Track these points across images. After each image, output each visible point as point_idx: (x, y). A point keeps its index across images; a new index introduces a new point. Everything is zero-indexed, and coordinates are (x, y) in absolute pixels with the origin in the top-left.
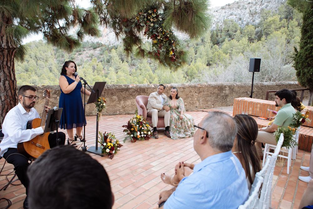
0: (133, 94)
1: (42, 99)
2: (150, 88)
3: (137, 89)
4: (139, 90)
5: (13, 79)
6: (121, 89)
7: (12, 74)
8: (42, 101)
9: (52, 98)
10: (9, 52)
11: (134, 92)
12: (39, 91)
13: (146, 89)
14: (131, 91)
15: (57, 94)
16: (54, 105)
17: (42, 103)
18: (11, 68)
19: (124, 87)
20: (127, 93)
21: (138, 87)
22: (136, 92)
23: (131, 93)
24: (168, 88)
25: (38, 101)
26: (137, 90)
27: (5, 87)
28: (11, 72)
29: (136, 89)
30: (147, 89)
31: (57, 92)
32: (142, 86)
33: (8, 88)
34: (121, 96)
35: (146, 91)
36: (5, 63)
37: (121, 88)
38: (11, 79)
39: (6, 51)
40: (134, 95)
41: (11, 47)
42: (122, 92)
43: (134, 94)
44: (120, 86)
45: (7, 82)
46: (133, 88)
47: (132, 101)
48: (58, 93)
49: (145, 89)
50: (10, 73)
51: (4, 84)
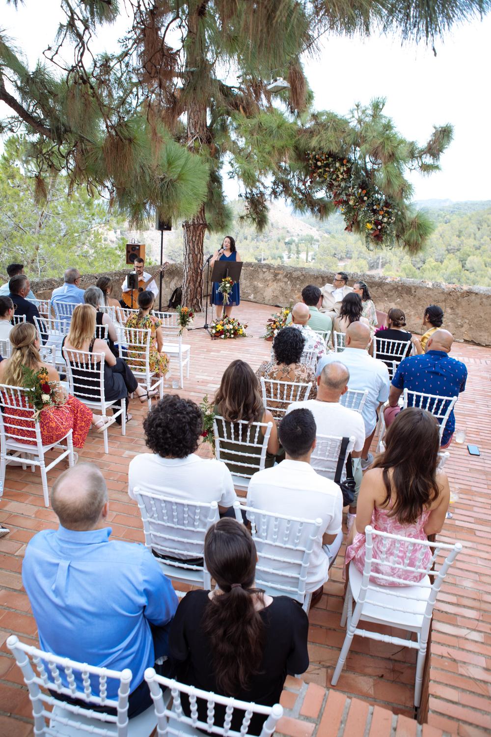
0: (389, 294)
1: (272, 282)
2: (421, 288)
3: (398, 286)
4: (399, 288)
5: (196, 253)
7: (196, 249)
8: (272, 284)
9: (283, 282)
10: (194, 227)
11: (391, 291)
12: (271, 271)
13: (413, 288)
14: (387, 288)
17: (272, 287)
18: (196, 243)
19: (377, 279)
20: (380, 290)
22: (394, 292)
23: (385, 292)
24: (459, 294)
26: (397, 288)
27: (189, 260)
28: (196, 247)
29: (396, 286)
30: (415, 289)
33: (191, 262)
35: (413, 292)
36: (190, 238)
38: (194, 252)
39: (192, 227)
40: (391, 296)
41: (196, 223)
43: (391, 294)
44: (373, 279)
45: (191, 256)
46: (391, 284)
47: (386, 305)
48: (289, 277)
49: (410, 288)
50: (194, 247)
51: (189, 257)
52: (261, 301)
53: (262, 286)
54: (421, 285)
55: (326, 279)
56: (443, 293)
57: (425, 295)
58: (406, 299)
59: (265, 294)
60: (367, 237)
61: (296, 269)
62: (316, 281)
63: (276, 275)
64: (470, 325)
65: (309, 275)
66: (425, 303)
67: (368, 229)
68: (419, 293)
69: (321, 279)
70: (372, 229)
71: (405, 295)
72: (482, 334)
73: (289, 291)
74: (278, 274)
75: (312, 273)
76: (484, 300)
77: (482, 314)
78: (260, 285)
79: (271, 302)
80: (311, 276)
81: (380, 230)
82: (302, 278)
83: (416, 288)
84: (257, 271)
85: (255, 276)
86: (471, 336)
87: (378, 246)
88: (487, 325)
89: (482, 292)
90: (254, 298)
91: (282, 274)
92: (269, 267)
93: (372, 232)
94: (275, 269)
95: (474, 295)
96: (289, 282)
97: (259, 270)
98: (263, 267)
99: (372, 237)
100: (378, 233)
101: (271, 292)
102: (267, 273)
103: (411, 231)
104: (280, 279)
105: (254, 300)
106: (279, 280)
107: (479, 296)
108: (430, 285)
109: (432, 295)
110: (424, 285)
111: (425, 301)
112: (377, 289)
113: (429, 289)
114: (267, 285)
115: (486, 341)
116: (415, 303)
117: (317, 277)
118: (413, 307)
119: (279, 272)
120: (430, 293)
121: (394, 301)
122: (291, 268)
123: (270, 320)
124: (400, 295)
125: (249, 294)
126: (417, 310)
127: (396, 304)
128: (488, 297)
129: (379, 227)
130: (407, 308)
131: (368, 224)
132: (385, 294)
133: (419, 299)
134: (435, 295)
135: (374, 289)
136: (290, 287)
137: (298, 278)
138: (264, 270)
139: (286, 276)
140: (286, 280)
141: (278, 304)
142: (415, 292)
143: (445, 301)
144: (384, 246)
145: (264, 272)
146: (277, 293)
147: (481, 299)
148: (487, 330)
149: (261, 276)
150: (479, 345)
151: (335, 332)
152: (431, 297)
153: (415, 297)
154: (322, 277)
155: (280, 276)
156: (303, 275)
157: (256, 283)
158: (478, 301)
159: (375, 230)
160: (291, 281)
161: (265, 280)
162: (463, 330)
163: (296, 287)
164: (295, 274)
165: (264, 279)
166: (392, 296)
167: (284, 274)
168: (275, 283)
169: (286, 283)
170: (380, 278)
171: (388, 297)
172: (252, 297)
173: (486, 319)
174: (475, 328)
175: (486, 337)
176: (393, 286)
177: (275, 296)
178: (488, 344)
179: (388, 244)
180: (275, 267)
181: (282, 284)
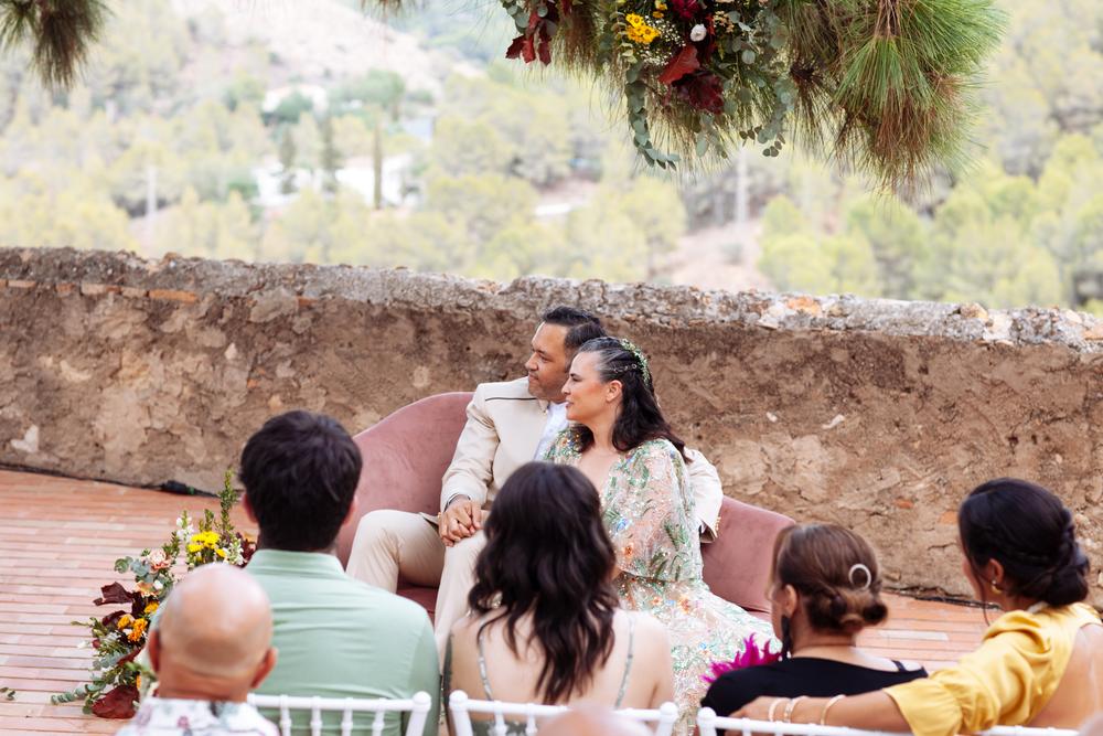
0: (784, 388)
1: (138, 353)
2: (955, 346)
3: (829, 346)
4: (839, 356)
6: (680, 332)
8: (139, 363)
9: (196, 352)
11: (796, 370)
12: (129, 291)
13: (911, 352)
14: (770, 360)
15: (223, 328)
16: (204, 401)
17: (137, 382)
19: (713, 312)
20: (734, 371)
21: (840, 322)
22: (809, 375)
23: (765, 378)
25: (116, 364)
26: (826, 355)
29: (818, 346)
30: (923, 354)
31: (228, 314)
32: (877, 321)
34: (675, 390)
35: (912, 371)
37: (679, 324)
40: (798, 399)
42: (685, 356)
43: (799, 388)
44: (688, 309)
46: (789, 333)
47: (772, 450)
48: (231, 320)
49: (897, 353)
52: (82, 462)
53: (85, 376)
54: (952, 332)
55: (433, 324)
56: (1073, 367)
57: (976, 387)
58: (880, 410)
59: (102, 424)
60: (634, 89)
61: (266, 278)
62: (379, 338)
63: (156, 314)
65: (343, 304)
66: (983, 426)
67: (638, 48)
68: (947, 377)
69: (405, 328)
70: (656, 43)
71: (874, 390)
73: (235, 402)
74: (171, 306)
75: (356, 296)
78: (73, 374)
79: (138, 464)
80: (353, 311)
81: (704, 48)
82: (301, 323)
83: (930, 348)
84: (49, 296)
85: (41, 324)
87: (703, 137)
90: (46, 447)
91: (191, 307)
92: (115, 270)
93: (657, 61)
94: (151, 281)
96: (231, 352)
97: (64, 291)
98: (81, 275)
99: (663, 88)
100: (691, 62)
101: (142, 413)
102: (107, 307)
103: (871, 45)
104: (182, 334)
105: (43, 459)
106: (178, 341)
108: (1001, 333)
109: (1016, 383)
110: (970, 329)
111: (981, 416)
112: (717, 365)
113: (997, 349)
114: (114, 374)
116: (931, 431)
117: (386, 318)
118: (922, 456)
119: (172, 294)
120: (1005, 370)
121: (814, 426)
122: (237, 273)
123: (113, 593)
124: (846, 396)
125: (15, 429)
126: (943, 468)
127: (825, 443)
129: (699, 32)
130: (889, 463)
131: (631, 18)
132: (767, 389)
133: (949, 407)
134: (1034, 382)
135: (704, 364)
136: (238, 378)
137: (279, 326)
138: (92, 288)
139: (212, 318)
140: (213, 337)
141: (181, 477)
142: (924, 370)
143: (1085, 411)
144: (730, 136)
145: (91, 302)
146: (170, 414)
149: (74, 322)
151: (459, 701)
152: (1012, 392)
153: (925, 396)
154: (412, 315)
155: (179, 321)
156: (306, 307)
157: (48, 361)
159: (678, 51)
160: (246, 345)
161: (96, 347)
163: (272, 376)
164: (263, 306)
165: (90, 337)
166: (803, 397)
167: (204, 307)
168: (153, 359)
169: (215, 355)
170: (729, 304)
171: (778, 406)
172: (29, 442)
176: (801, 345)
177: (159, 433)
179: (757, 120)
180: (152, 268)
181: (192, 363)
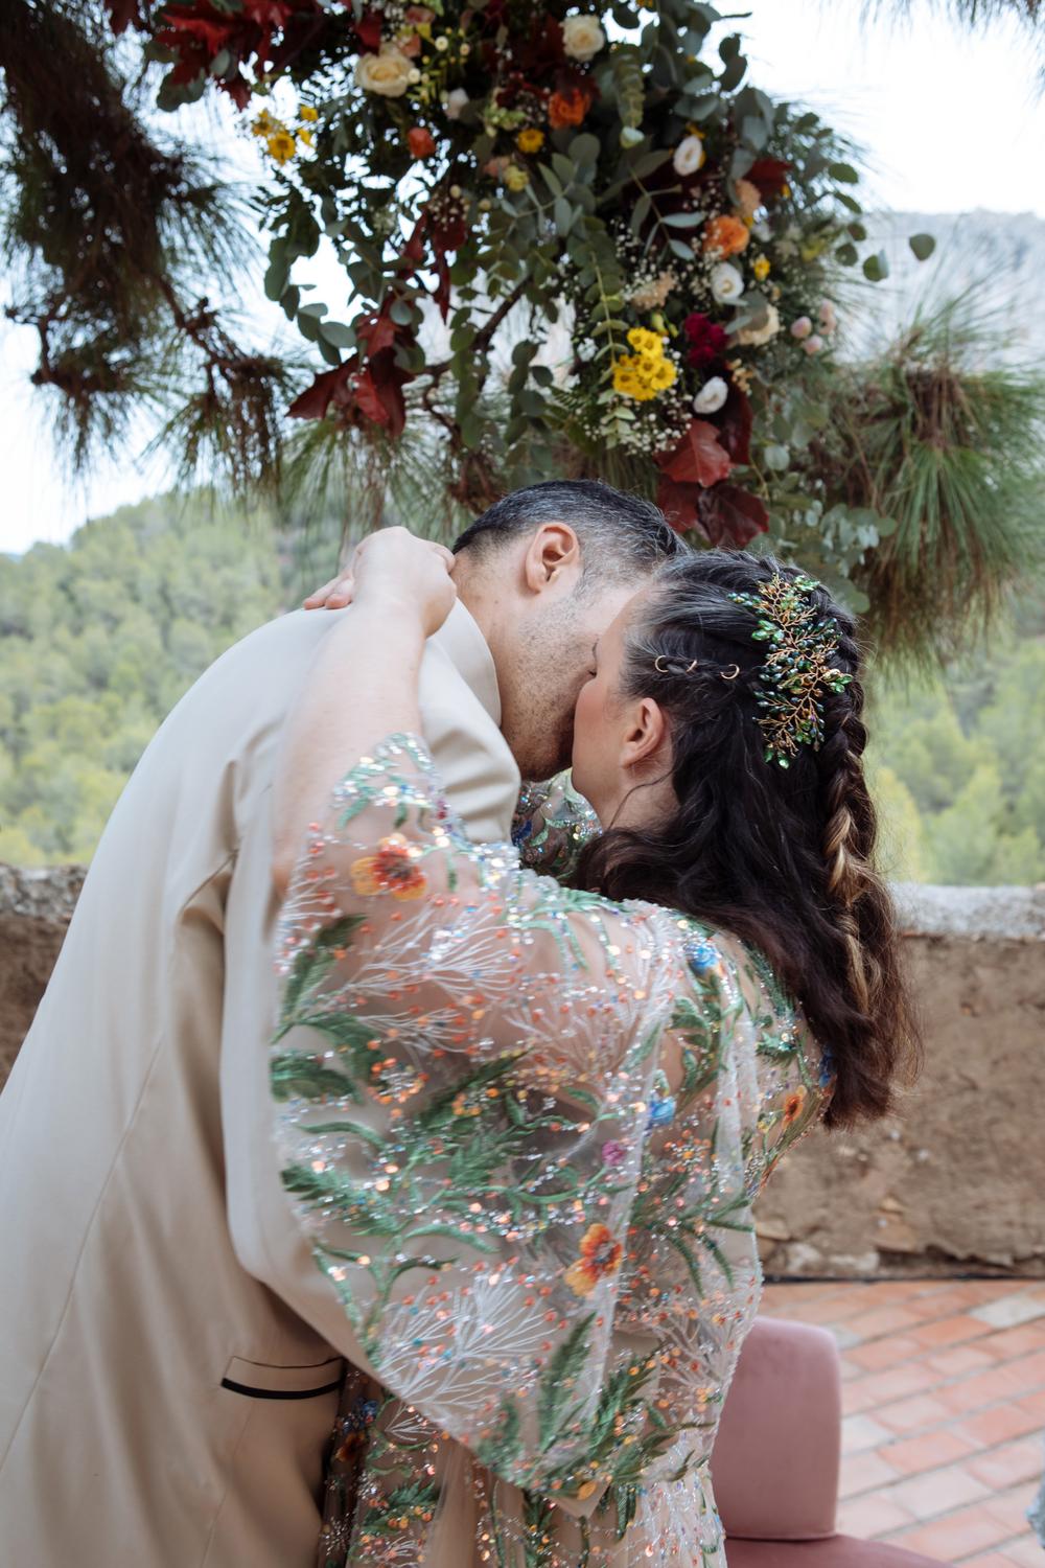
64: (913, 1150)
72: (987, 1192)
76: (984, 974)
77: (978, 1070)
86: (922, 1217)
88: (1014, 1133)
89: (960, 926)
95: (920, 949)
107: (955, 957)
115: (1017, 1232)
128: (1009, 952)
129: (714, 393)
131: (638, 337)
147: (967, 971)
148: (1012, 1162)
150: (974, 1268)
158: (950, 986)
162: (872, 1187)
173: (1002, 1096)
174: (941, 1163)
175: (1013, 1211)
178: (1025, 1249)
